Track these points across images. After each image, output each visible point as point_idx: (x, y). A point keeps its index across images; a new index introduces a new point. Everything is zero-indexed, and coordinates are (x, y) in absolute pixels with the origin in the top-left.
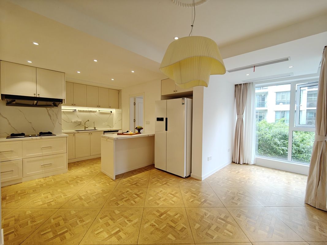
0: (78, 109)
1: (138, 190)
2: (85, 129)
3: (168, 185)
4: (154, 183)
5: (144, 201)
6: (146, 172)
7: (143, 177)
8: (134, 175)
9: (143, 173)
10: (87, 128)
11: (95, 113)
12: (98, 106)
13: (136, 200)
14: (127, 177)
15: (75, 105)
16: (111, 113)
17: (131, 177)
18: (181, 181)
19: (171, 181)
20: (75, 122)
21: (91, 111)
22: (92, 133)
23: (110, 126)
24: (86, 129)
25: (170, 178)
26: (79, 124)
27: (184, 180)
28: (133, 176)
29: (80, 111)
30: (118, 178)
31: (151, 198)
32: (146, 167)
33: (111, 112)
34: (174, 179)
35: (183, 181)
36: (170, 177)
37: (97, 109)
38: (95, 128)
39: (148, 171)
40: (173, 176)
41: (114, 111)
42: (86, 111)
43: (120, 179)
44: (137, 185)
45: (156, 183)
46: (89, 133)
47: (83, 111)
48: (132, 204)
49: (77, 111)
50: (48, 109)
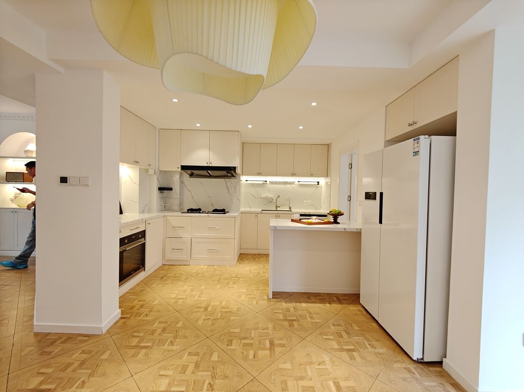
0: (269, 179)
1: (282, 336)
2: (276, 208)
3: (352, 358)
4: (325, 337)
5: (270, 363)
6: (334, 305)
7: (318, 314)
8: (306, 302)
9: (328, 305)
10: (279, 207)
11: (292, 186)
12: (292, 174)
13: (261, 353)
14: (291, 302)
15: (261, 174)
16: (318, 184)
17: (298, 304)
18: (397, 365)
19: (370, 349)
20: (266, 198)
21: (286, 183)
22: (281, 215)
23: (316, 207)
24: (278, 209)
25: (374, 343)
26: (270, 201)
27: (412, 366)
28: (304, 305)
29: (272, 183)
30: (277, 298)
31: (288, 366)
32: (345, 295)
33: (318, 182)
34: (383, 349)
35: (404, 366)
36: (378, 340)
37: (295, 179)
38: (290, 208)
39: (340, 305)
40: (388, 342)
41: (323, 181)
42: (280, 183)
43: (280, 300)
44: (291, 325)
45: (332, 337)
46: (277, 215)
47: (276, 183)
48: (246, 358)
49: (268, 182)
50: (227, 180)
